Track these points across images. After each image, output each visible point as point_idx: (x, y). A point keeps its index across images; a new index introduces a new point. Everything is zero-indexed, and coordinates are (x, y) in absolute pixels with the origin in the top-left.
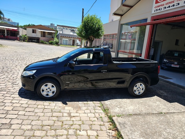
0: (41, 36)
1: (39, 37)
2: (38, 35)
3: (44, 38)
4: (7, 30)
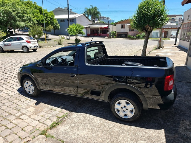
1: (127, 32)
3: (132, 32)
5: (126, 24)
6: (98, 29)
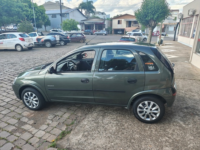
0: (127, 27)
1: (124, 28)
2: (123, 25)
3: (130, 28)
4: (95, 25)
6: (93, 25)
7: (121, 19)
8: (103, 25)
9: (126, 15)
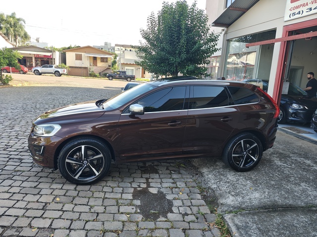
0: (90, 65)
3: (95, 67)
5: (83, 54)
6: (32, 58)
7: (80, 53)
8: (52, 59)
9: (89, 47)
